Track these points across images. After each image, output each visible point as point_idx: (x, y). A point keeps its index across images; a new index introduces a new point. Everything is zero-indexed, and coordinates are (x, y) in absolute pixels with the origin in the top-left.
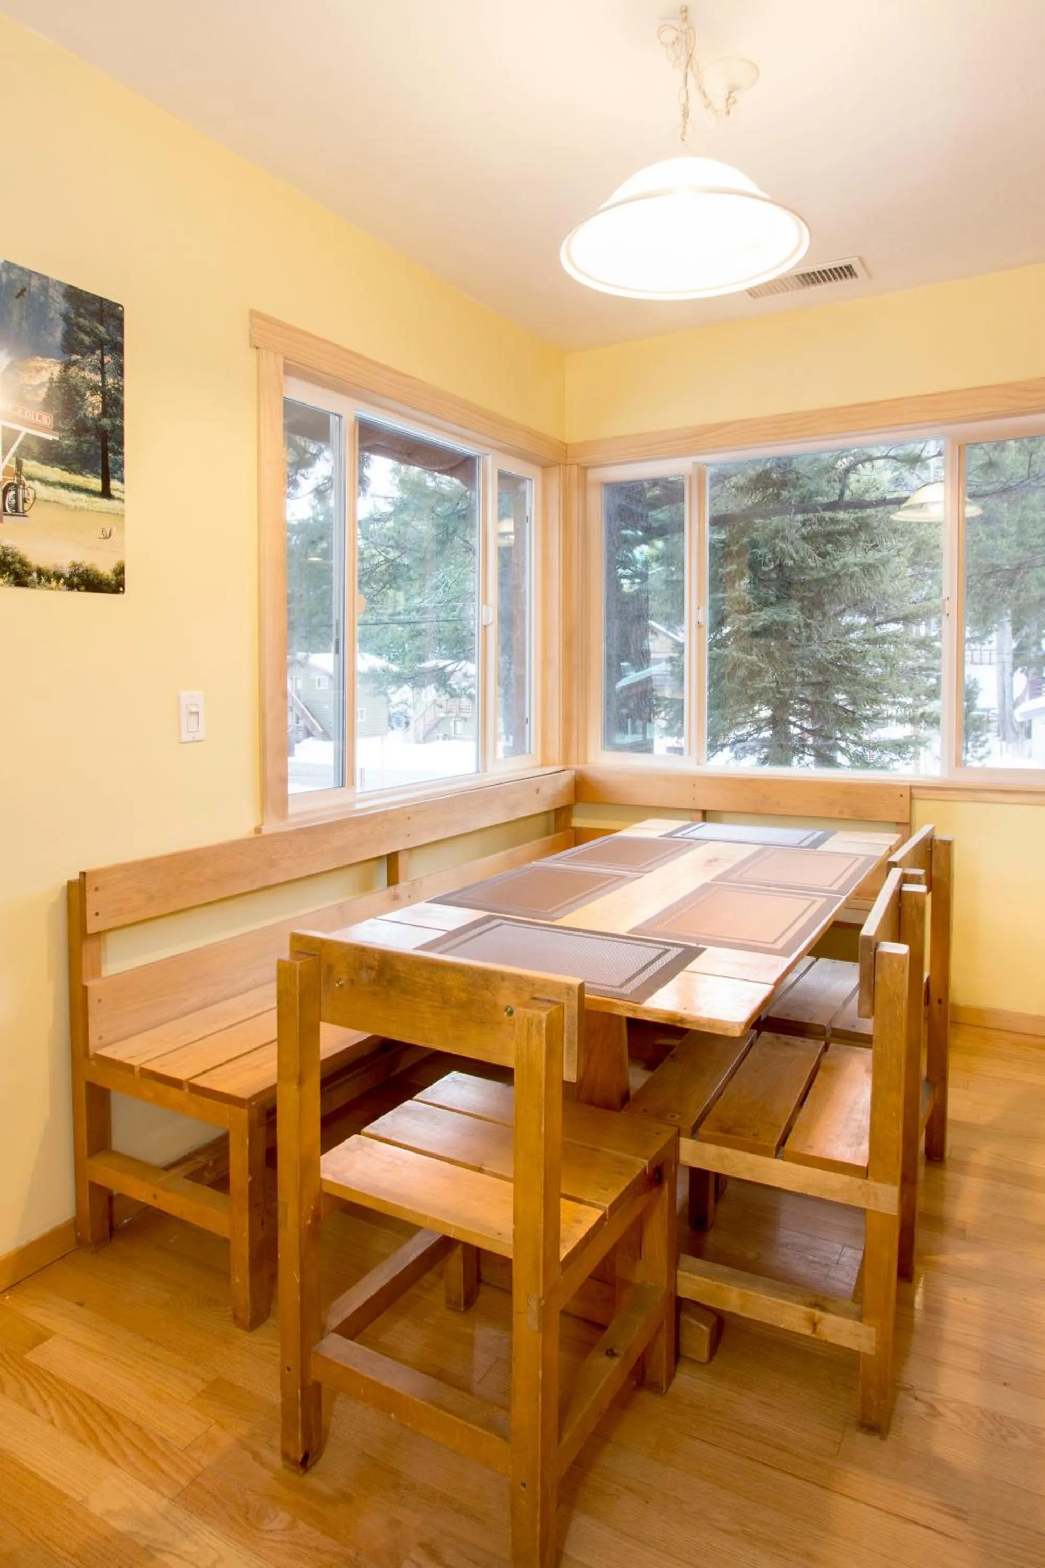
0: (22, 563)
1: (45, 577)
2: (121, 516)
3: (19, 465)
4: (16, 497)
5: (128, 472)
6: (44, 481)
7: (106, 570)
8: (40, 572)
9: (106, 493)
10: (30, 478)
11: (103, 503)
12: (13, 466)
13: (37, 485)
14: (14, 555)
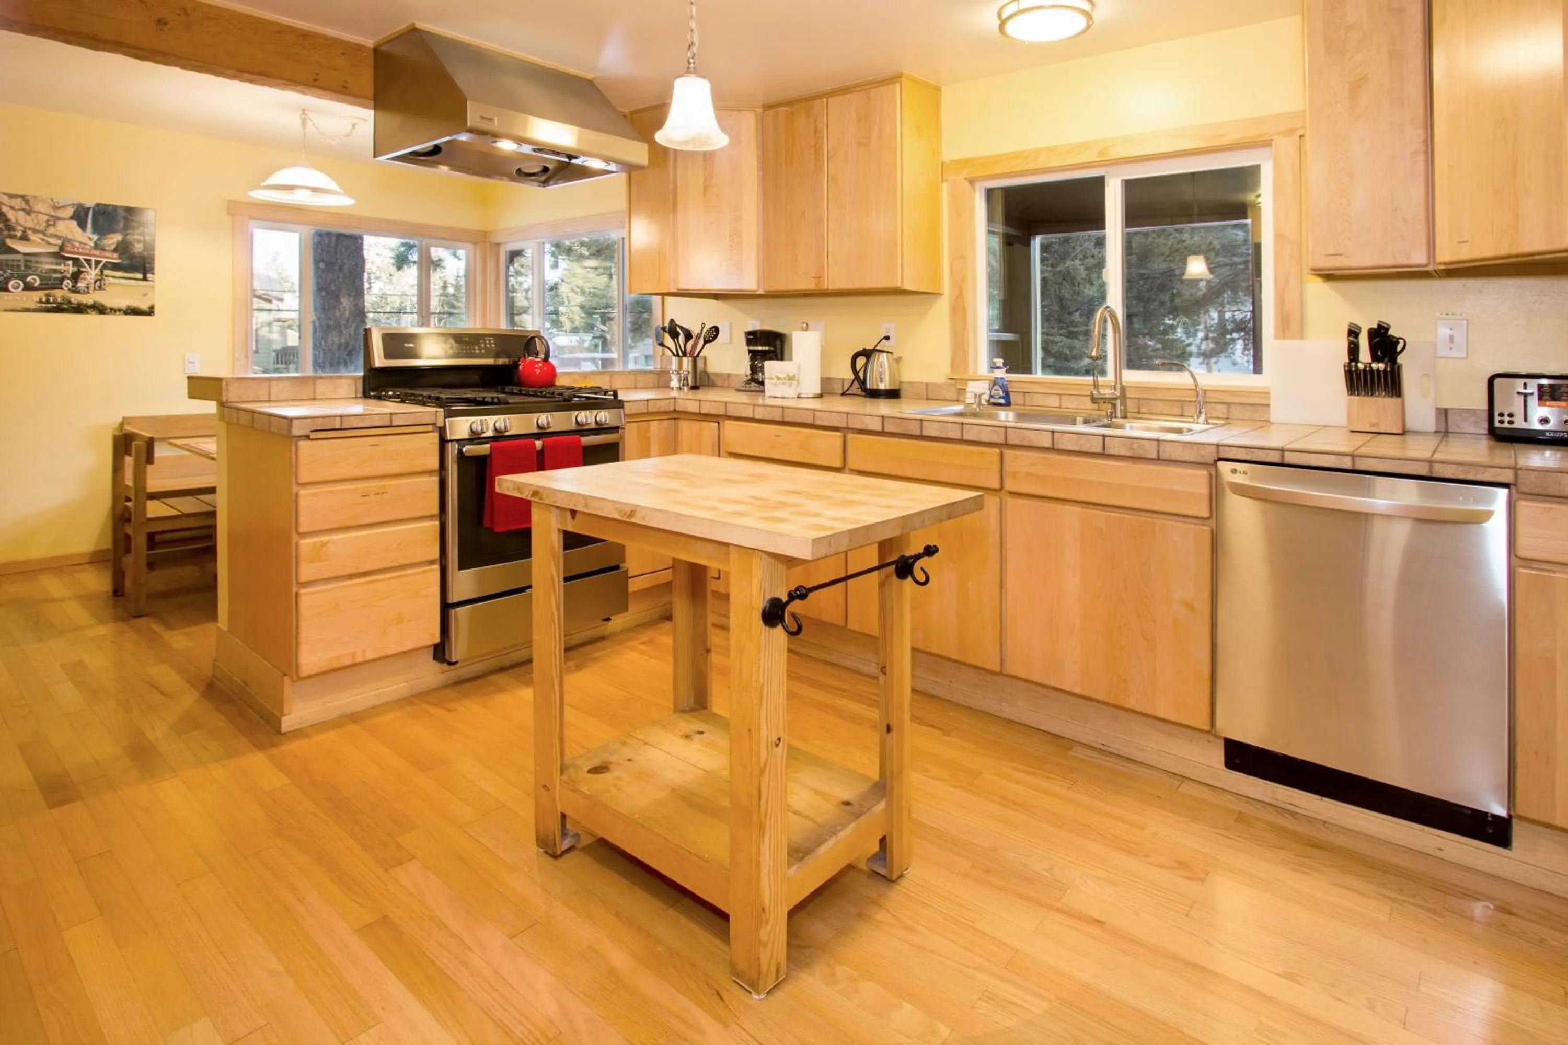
0: (103, 306)
1: (113, 311)
2: (153, 287)
3: (102, 272)
4: (101, 284)
5: (156, 270)
6: (113, 277)
7: (144, 307)
8: (111, 309)
9: (145, 279)
10: (107, 276)
11: (144, 283)
12: (99, 273)
13: (110, 279)
14: (99, 304)
